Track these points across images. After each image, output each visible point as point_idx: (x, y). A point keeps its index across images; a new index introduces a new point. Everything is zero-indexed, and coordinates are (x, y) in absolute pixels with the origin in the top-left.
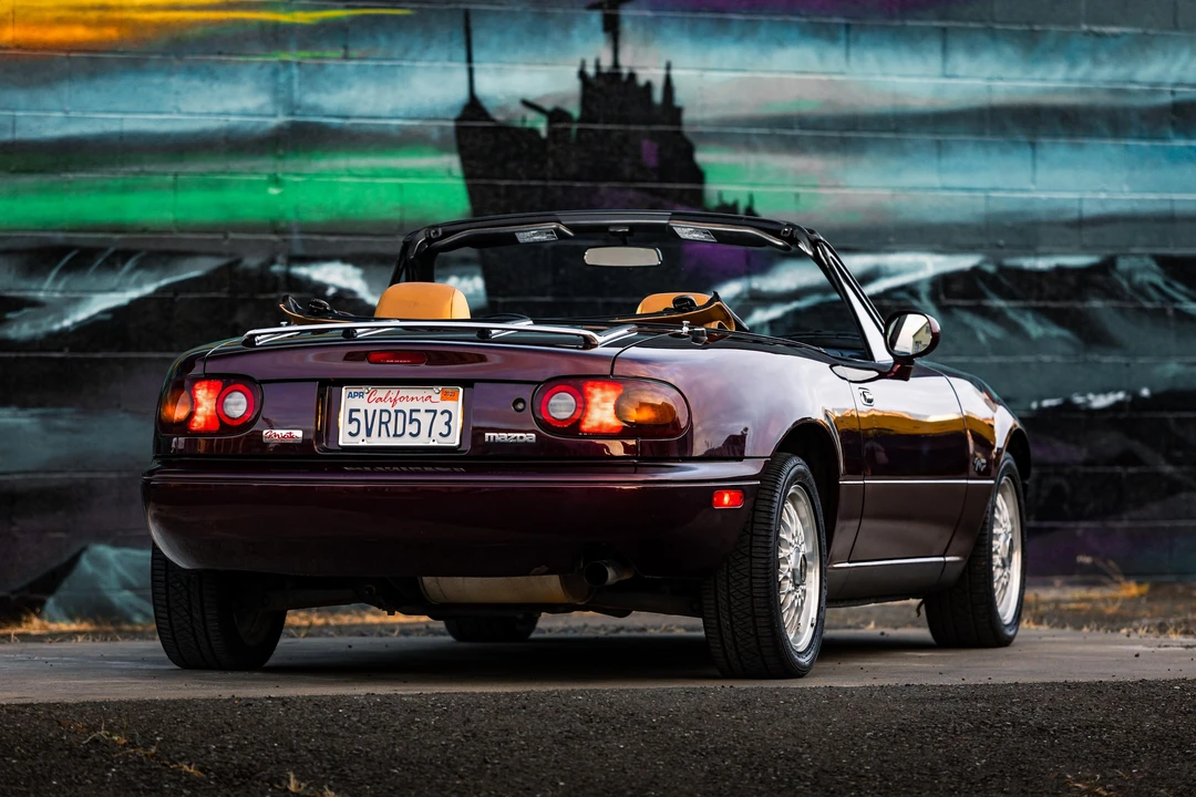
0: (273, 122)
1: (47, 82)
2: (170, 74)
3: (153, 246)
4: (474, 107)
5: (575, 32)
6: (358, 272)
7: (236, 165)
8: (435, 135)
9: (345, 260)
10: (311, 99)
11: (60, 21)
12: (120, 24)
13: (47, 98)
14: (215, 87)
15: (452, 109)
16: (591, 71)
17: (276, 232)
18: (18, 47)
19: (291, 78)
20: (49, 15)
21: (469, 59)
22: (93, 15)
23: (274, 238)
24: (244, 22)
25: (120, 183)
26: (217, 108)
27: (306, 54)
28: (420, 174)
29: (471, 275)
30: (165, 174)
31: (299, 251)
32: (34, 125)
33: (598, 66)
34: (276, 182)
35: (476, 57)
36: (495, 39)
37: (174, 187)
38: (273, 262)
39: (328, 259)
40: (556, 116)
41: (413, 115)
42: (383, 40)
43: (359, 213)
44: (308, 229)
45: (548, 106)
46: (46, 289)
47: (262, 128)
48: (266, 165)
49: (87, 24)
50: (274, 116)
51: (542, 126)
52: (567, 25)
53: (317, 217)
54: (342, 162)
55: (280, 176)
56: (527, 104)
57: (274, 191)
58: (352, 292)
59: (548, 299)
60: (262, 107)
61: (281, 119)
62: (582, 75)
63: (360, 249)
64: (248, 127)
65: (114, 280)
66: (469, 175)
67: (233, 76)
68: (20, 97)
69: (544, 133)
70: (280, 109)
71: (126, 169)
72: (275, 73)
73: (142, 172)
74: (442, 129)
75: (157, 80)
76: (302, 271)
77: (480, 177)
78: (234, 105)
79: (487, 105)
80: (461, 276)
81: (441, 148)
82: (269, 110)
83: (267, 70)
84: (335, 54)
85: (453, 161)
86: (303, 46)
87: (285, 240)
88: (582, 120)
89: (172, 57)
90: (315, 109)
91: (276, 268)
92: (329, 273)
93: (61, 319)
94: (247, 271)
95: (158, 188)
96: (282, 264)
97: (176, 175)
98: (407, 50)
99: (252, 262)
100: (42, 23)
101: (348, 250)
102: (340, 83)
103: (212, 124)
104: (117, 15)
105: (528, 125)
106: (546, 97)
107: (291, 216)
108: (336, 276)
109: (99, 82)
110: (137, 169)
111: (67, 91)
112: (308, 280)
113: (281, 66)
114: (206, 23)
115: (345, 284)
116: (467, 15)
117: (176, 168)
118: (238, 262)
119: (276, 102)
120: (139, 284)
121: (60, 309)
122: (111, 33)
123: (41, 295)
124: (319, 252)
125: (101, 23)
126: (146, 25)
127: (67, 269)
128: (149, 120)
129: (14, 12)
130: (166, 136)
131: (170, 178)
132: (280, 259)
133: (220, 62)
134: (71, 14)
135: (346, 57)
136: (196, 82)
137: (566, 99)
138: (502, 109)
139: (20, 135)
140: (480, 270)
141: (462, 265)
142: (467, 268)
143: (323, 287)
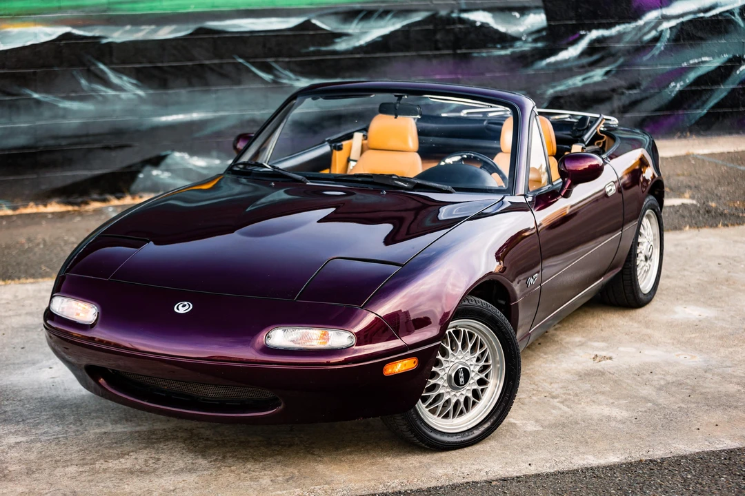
3: (399, 8)
6: (490, 15)
9: (484, 10)
17: (454, 0)
23: (453, 3)
29: (539, 13)
31: (464, 7)
38: (452, 12)
39: (477, 10)
46: (353, 28)
58: (488, 24)
59: (574, 22)
63: (490, 5)
65: (382, 23)
76: (465, 16)
80: (535, 13)
87: (458, 3)
91: (454, 15)
92: (477, 16)
93: (358, 41)
94: (441, 18)
96: (457, 13)
99: (443, 13)
101: (485, 6)
108: (480, 17)
112: (467, 19)
115: (484, 20)
118: (437, 13)
120: (393, 24)
121: (358, 36)
123: (350, 31)
124: (473, 7)
127: (363, 19)
132: (456, 11)
140: (543, 11)
141: (535, 9)
142: (538, 11)
143: (475, 22)
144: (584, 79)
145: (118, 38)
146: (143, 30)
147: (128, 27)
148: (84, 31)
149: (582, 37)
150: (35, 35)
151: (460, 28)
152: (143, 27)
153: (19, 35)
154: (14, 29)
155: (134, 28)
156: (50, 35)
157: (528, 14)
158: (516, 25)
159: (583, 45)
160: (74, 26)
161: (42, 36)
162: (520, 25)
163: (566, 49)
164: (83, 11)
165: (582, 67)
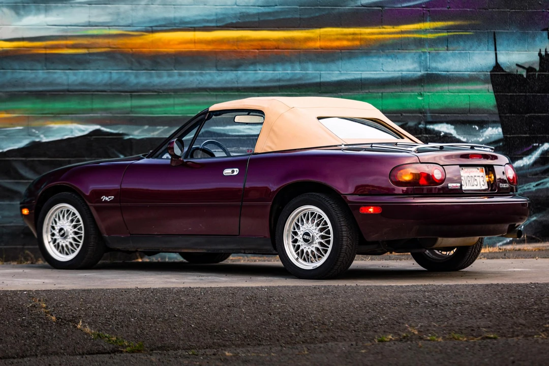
0: (419, 74)
1: (333, 61)
2: (380, 57)
4: (497, 67)
5: (537, 39)
6: (453, 127)
7: (405, 89)
8: (482, 77)
9: (448, 123)
10: (434, 65)
11: (338, 39)
12: (361, 40)
13: (333, 66)
14: (397, 61)
15: (489, 68)
16: (543, 53)
17: (421, 113)
18: (322, 49)
19: (426, 58)
20: (333, 37)
21: (496, 50)
22: (350, 37)
23: (420, 115)
24: (408, 38)
25: (361, 96)
26: (398, 69)
27: (432, 49)
28: (477, 91)
29: (497, 127)
30: (378, 93)
31: (430, 120)
32: (328, 76)
33: (546, 51)
34: (421, 95)
35: (497, 49)
36: (506, 42)
37: (382, 97)
38: (420, 124)
39: (441, 122)
40: (530, 69)
41: (474, 70)
42: (462, 43)
43: (453, 106)
44: (433, 112)
45: (527, 66)
47: (415, 76)
48: (417, 89)
49: (348, 40)
50: (421, 71)
51: (524, 74)
52: (534, 37)
53: (437, 107)
54: (446, 87)
55: (422, 93)
56: (517, 65)
57: (420, 98)
58: (451, 134)
59: (528, 135)
60: (415, 68)
61: (423, 72)
62: (540, 54)
63: (453, 119)
64: (410, 76)
66: (496, 91)
67: (404, 57)
68: (323, 66)
69: (525, 76)
70: (422, 70)
71: (363, 91)
72: (420, 56)
73: (369, 92)
74: (485, 75)
75: (375, 59)
76: (431, 127)
77: (500, 92)
78: (404, 68)
79: (502, 66)
80: (493, 127)
81: (485, 82)
82: (418, 69)
83: (417, 55)
84: (443, 49)
85: (490, 87)
86: (431, 46)
87: (424, 116)
88: (540, 71)
89: (381, 51)
90: (436, 69)
91: (421, 126)
92: (441, 127)
94: (410, 127)
95: (375, 98)
96: (423, 125)
97: (382, 93)
98: (471, 47)
99: (412, 124)
100: (330, 40)
101: (448, 119)
102: (445, 59)
103: (396, 74)
104: (359, 37)
105: (518, 73)
106: (526, 62)
107: (427, 107)
108: (444, 128)
109: (353, 61)
110: (367, 91)
111: (340, 63)
112: (434, 130)
113: (422, 54)
114: (394, 39)
115: (448, 131)
116: (494, 33)
117: (383, 90)
118: (407, 123)
119: (420, 66)
122: (357, 43)
124: (438, 120)
125: (353, 40)
126: (371, 40)
128: (372, 74)
129: (320, 37)
130: (378, 79)
131: (380, 94)
132: (422, 122)
133: (399, 52)
134: (342, 37)
135: (447, 50)
136: (390, 60)
137: (534, 64)
138: (508, 67)
139: (322, 80)
140: (500, 125)
141: (493, 123)
142: (495, 125)
143: (440, 132)
144: (537, 185)
145: (138, 136)
146: (158, 130)
147: (146, 127)
148: (111, 129)
149: (535, 148)
150: (72, 131)
151: (426, 137)
152: (158, 127)
153: (59, 131)
154: (55, 126)
155: (151, 127)
156: (83, 131)
157: (487, 128)
158: (476, 136)
159: (536, 155)
160: (102, 125)
161: (77, 131)
162: (479, 136)
163: (521, 158)
164: (111, 113)
165: (536, 174)
